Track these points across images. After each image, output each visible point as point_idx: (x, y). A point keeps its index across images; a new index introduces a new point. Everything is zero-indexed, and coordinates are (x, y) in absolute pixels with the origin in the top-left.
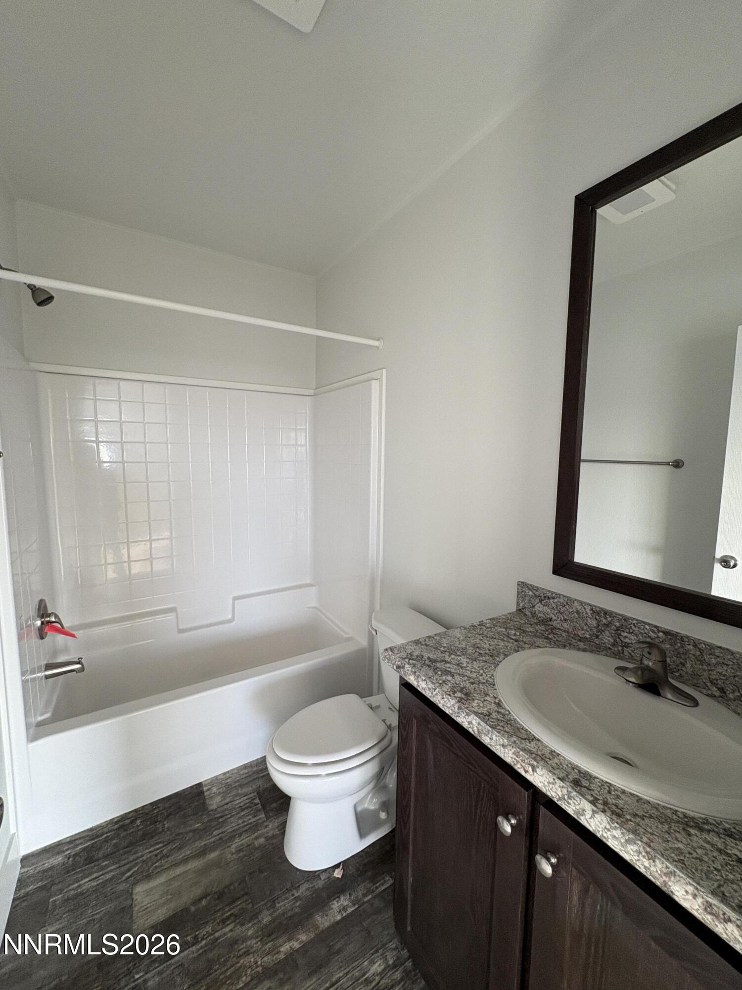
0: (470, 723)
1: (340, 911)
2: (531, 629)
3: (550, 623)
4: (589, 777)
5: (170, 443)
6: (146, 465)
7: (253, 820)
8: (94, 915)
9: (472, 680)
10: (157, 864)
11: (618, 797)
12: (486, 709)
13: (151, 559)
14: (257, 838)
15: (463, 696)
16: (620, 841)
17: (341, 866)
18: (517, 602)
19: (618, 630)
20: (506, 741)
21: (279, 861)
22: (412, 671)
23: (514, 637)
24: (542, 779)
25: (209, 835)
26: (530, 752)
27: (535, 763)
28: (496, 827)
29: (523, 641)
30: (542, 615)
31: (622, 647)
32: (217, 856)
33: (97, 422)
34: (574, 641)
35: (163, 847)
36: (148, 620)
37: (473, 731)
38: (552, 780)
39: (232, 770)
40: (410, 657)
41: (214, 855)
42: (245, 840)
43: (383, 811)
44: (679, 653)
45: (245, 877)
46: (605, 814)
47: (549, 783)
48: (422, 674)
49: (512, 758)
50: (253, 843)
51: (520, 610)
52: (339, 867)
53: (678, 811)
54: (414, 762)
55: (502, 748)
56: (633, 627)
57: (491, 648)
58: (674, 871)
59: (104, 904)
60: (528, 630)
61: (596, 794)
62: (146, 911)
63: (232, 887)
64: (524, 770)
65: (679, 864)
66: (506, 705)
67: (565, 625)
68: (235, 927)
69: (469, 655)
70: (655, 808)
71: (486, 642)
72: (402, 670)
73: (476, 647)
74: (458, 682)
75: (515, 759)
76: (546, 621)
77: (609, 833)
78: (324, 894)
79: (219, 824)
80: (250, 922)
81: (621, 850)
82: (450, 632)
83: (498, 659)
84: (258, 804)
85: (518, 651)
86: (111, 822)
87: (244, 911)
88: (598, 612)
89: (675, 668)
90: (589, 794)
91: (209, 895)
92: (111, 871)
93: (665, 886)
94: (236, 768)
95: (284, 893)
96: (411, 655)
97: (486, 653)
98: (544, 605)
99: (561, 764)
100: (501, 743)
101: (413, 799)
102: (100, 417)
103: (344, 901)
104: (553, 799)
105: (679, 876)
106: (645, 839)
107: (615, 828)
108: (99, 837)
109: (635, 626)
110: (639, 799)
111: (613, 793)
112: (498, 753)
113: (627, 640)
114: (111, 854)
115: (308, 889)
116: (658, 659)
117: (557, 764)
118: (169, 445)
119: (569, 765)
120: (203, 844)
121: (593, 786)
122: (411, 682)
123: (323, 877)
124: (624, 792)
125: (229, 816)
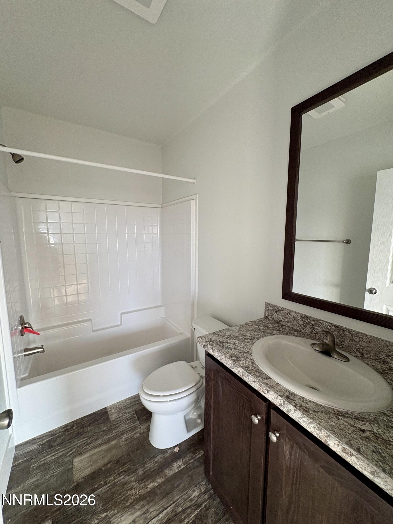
0: (239, 371)
1: (178, 468)
2: (271, 326)
3: (281, 323)
4: (294, 395)
5: (86, 234)
6: (74, 245)
7: (133, 425)
8: (54, 473)
9: (240, 351)
10: (85, 448)
11: (307, 403)
12: (247, 365)
13: (78, 294)
14: (135, 434)
15: (236, 359)
16: (306, 423)
17: (178, 446)
18: (265, 313)
19: (313, 326)
20: (255, 379)
21: (147, 444)
22: (211, 348)
23: (262, 330)
24: (272, 396)
25: (111, 433)
26: (267, 384)
27: (269, 389)
28: (251, 421)
29: (267, 332)
30: (277, 319)
31: (315, 334)
32: (116, 443)
33: (47, 223)
34: (292, 331)
35: (88, 439)
36: (78, 326)
37: (240, 375)
38: (276, 397)
39: (122, 401)
40: (210, 341)
41: (113, 443)
42: (129, 435)
43: (199, 419)
44: (342, 336)
45: (130, 453)
46: (300, 411)
47: (275, 398)
48: (216, 349)
49: (258, 387)
50: (133, 436)
51: (266, 317)
52: (177, 447)
53: (334, 409)
54: (213, 392)
55: (253, 383)
56: (320, 324)
57: (251, 335)
58: (330, 435)
59: (59, 467)
60: (270, 326)
61: (297, 402)
62: (80, 470)
63: (123, 458)
64: (264, 392)
65: (332, 432)
66: (256, 363)
67: (288, 324)
68: (125, 477)
69: (240, 339)
70: (324, 408)
71: (248, 333)
72: (206, 347)
73: (243, 335)
74: (233, 352)
75: (259, 388)
76: (279, 322)
77: (301, 420)
78: (170, 460)
79: (115, 427)
80: (132, 474)
81: (307, 427)
82: (231, 328)
83: (254, 341)
84: (136, 417)
85: (264, 337)
86: (61, 428)
87: (129, 469)
88: (304, 317)
89: (340, 344)
90: (293, 403)
91: (112, 461)
92: (61, 452)
93: (326, 442)
94: (124, 400)
95: (149, 460)
96: (211, 340)
97: (248, 338)
98: (278, 314)
99: (281, 389)
100: (253, 380)
101: (212, 410)
102: (49, 220)
103: (179, 463)
104: (277, 405)
105: (332, 437)
106: (318, 421)
107: (304, 417)
108: (55, 435)
109: (321, 324)
110: (317, 404)
111: (305, 402)
112: (252, 385)
113: (317, 331)
114: (61, 443)
115: (161, 458)
116: (330, 339)
117: (279, 389)
118: (86, 235)
119: (285, 390)
120: (108, 437)
121: (295, 399)
122: (210, 353)
123: (169, 451)
124: (310, 401)
125: (121, 423)
